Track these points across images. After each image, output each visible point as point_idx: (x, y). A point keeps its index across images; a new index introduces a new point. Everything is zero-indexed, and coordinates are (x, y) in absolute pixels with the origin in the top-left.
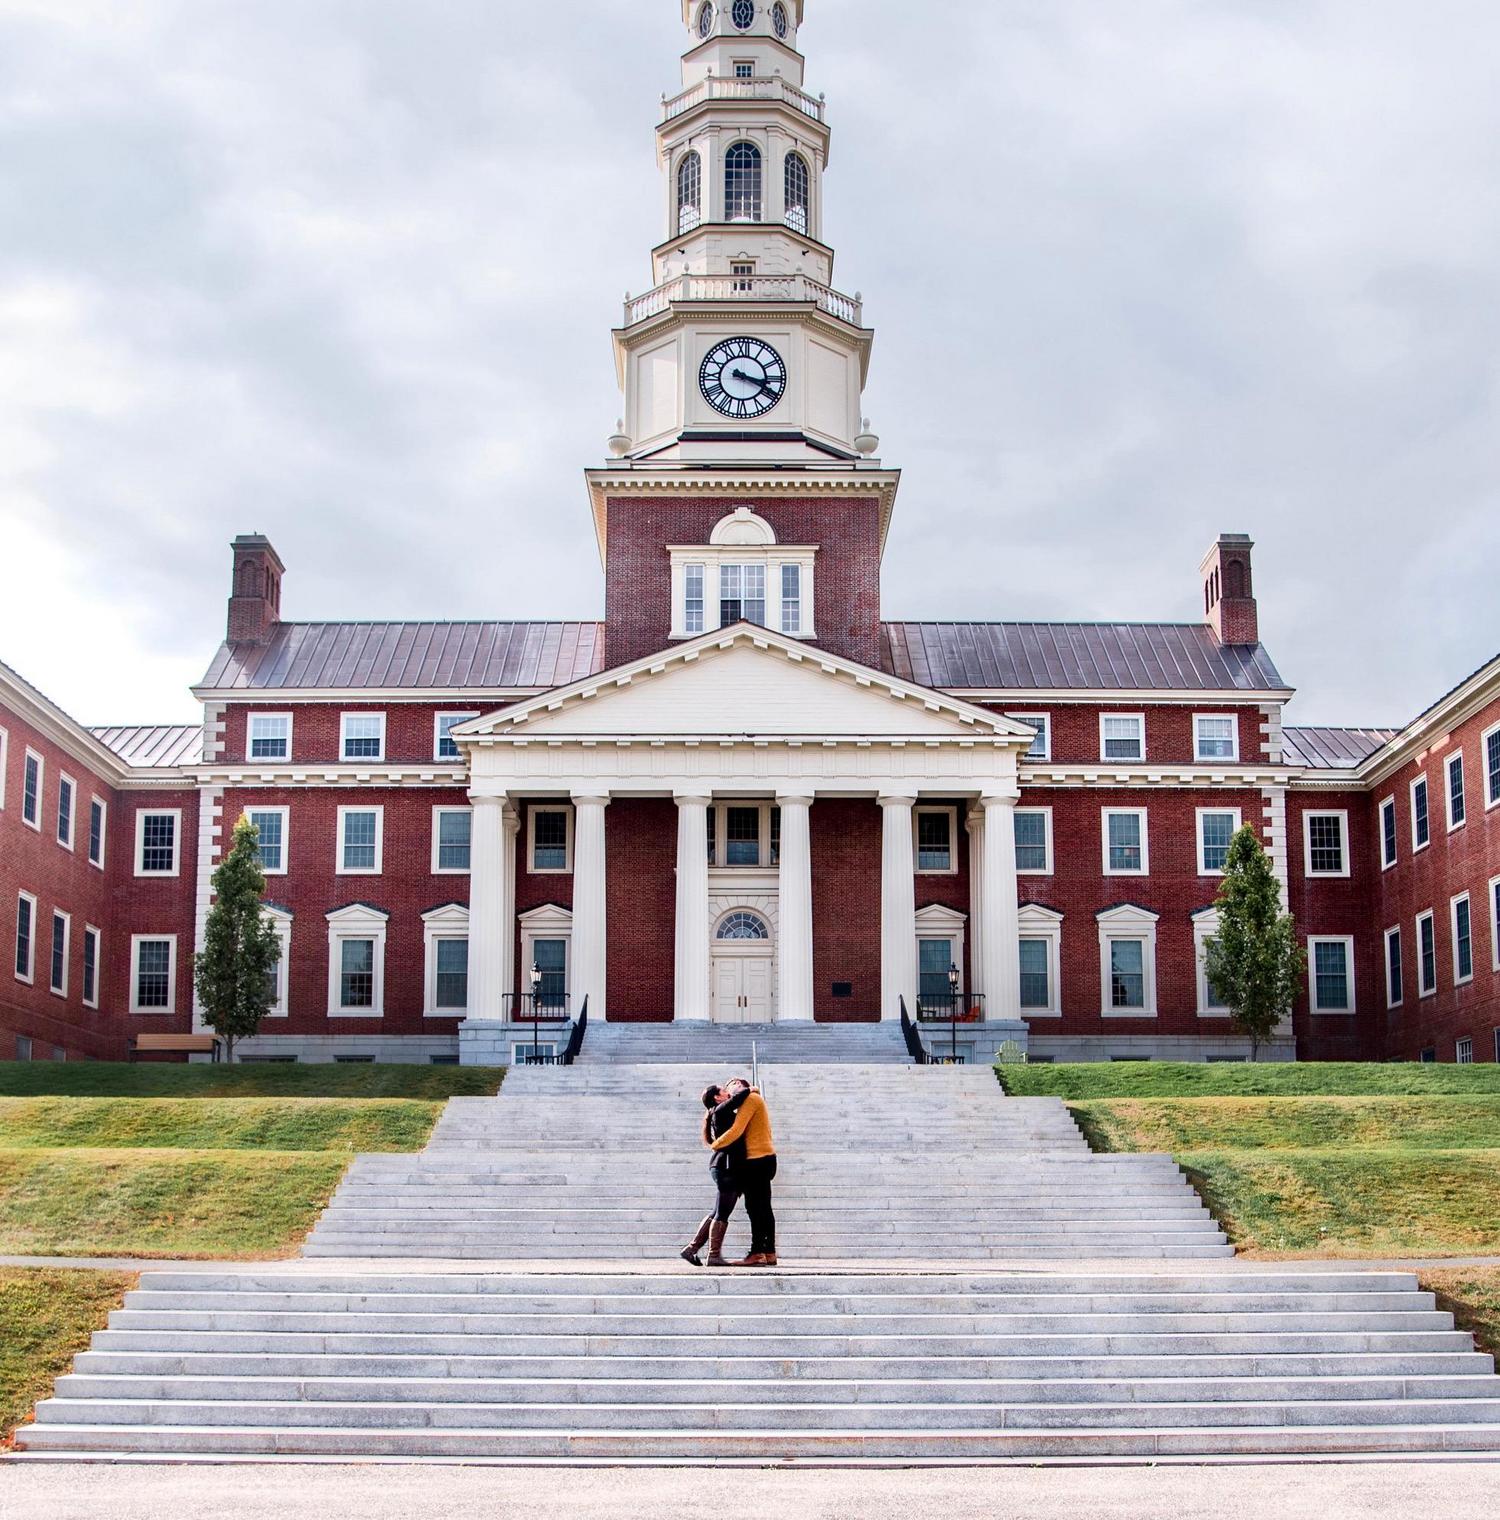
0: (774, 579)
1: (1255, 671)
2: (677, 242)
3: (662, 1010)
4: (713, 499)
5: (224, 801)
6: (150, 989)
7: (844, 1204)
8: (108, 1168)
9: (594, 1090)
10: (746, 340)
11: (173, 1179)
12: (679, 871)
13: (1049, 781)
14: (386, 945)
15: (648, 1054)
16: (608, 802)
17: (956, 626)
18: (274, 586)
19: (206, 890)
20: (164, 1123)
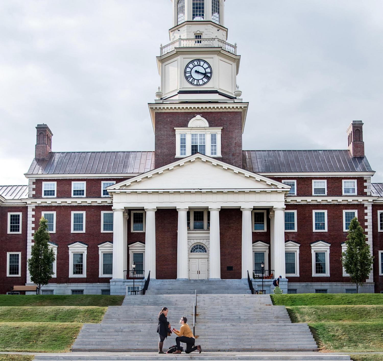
0: (208, 138)
1: (363, 165)
2: (177, 27)
3: (173, 275)
4: (189, 113)
5: (36, 210)
6: (13, 269)
7: (215, 337)
8: (16, 328)
9: (151, 303)
10: (199, 60)
11: (34, 331)
12: (178, 231)
13: (296, 202)
14: (87, 255)
15: (169, 290)
16: (156, 210)
17: (267, 152)
18: (50, 140)
19: (30, 238)
20: (27, 314)
